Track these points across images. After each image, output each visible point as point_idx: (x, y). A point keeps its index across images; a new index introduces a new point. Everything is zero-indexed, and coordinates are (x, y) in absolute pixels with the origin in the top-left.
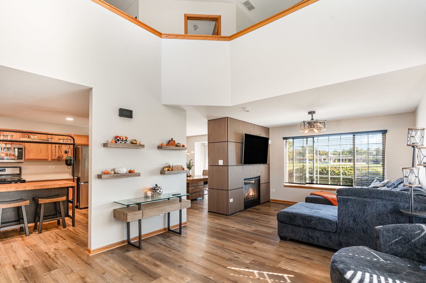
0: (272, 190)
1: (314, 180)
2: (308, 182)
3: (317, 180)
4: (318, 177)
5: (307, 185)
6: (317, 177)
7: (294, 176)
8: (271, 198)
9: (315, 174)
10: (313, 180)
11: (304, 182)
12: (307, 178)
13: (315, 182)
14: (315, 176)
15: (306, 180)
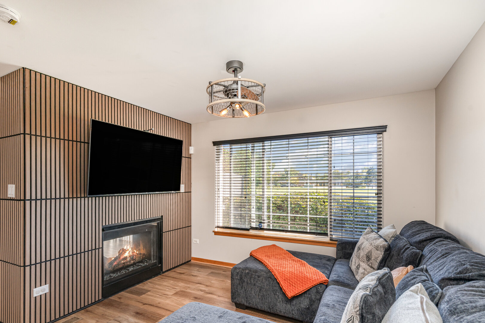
0: (195, 240)
1: (264, 223)
2: (254, 225)
3: (269, 222)
4: (270, 215)
5: (252, 232)
6: (269, 218)
7: (232, 214)
8: (193, 255)
9: (265, 210)
10: (263, 221)
11: (247, 227)
12: (252, 218)
13: (265, 226)
14: (266, 213)
15: (250, 222)
